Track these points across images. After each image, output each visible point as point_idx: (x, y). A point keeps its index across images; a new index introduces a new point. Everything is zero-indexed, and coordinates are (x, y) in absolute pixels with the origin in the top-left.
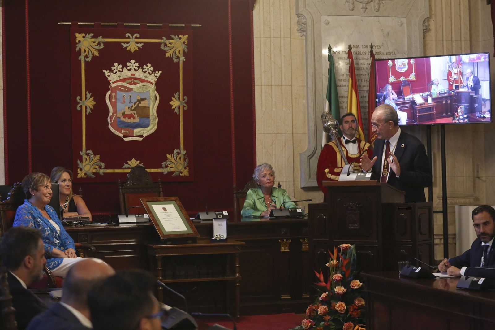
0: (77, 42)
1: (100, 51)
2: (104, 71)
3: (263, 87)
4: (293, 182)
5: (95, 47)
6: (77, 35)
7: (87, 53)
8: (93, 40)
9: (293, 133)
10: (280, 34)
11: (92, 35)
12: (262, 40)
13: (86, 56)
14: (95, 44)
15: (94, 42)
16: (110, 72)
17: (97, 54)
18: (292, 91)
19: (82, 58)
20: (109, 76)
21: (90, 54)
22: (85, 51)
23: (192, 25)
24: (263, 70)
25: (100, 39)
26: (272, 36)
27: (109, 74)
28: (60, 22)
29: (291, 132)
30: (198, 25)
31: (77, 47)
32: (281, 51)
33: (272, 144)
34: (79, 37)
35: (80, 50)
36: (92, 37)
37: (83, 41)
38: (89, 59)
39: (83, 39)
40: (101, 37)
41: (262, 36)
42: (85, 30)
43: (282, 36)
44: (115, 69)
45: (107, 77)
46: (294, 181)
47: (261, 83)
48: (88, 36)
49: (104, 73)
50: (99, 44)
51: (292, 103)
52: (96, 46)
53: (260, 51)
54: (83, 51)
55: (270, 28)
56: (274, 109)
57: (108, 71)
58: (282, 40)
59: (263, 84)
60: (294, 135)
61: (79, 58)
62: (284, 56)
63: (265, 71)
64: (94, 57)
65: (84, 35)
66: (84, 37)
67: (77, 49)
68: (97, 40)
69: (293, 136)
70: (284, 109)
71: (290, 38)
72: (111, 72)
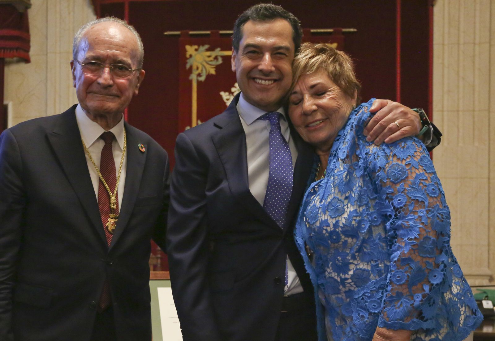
0: (188, 56)
1: (217, 68)
2: (222, 93)
3: (445, 114)
4: (487, 248)
5: (210, 63)
6: (188, 47)
7: (199, 71)
8: (208, 53)
9: (489, 179)
10: (475, 38)
11: (207, 47)
12: (446, 47)
13: (199, 75)
14: (211, 59)
15: (209, 56)
16: (229, 95)
17: (213, 72)
18: (489, 119)
19: (193, 77)
20: (227, 100)
21: (204, 72)
22: (197, 68)
23: (344, 30)
24: (446, 89)
25: (218, 52)
26: (462, 41)
27: (228, 97)
28: (166, 31)
29: (487, 176)
30: (352, 30)
31: (186, 63)
32: (474, 62)
33: (457, 192)
34: (190, 50)
35: (191, 67)
36: (208, 50)
37: (195, 55)
38: (203, 79)
39: (196, 53)
40: (219, 49)
41: (446, 42)
42: (198, 41)
43: (477, 41)
44: (235, 91)
45: (225, 101)
46: (489, 245)
47: (443, 107)
48: (202, 48)
49: (221, 97)
50: (216, 58)
51: (489, 136)
52: (211, 61)
53: (443, 64)
54: (194, 68)
55: (459, 30)
56: (461, 144)
57: (227, 93)
58: (477, 47)
59: (445, 109)
60: (491, 181)
61: (190, 78)
62: (479, 69)
63: (449, 91)
64: (209, 76)
65: (196, 47)
66: (196, 50)
67: (188, 66)
68: (214, 54)
69: (489, 183)
70: (476, 144)
71: (490, 43)
72: (231, 94)
